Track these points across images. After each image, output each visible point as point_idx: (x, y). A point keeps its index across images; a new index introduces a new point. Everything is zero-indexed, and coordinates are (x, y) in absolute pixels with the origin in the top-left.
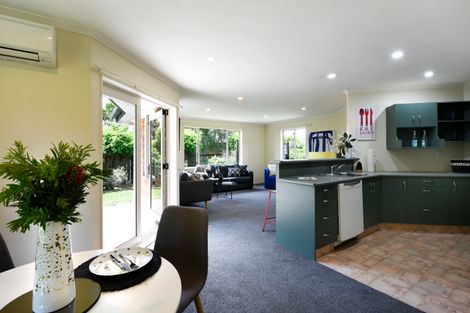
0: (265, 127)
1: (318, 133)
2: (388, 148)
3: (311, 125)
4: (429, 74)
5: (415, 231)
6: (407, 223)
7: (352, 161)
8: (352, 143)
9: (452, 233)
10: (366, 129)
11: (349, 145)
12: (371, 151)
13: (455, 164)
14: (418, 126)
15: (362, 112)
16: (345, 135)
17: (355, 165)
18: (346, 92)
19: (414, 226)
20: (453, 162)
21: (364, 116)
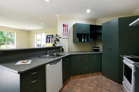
0: (29, 32)
1: (50, 35)
2: (73, 42)
3: (47, 32)
4: (88, 11)
5: (83, 77)
6: (80, 74)
7: (59, 48)
8: (59, 39)
9: (95, 76)
10: (66, 33)
11: (58, 40)
12: (67, 43)
13: (94, 48)
14: (84, 33)
15: (64, 25)
16: (57, 35)
17: (61, 49)
18: (58, 16)
19: (83, 75)
20: (94, 47)
21: (65, 27)
